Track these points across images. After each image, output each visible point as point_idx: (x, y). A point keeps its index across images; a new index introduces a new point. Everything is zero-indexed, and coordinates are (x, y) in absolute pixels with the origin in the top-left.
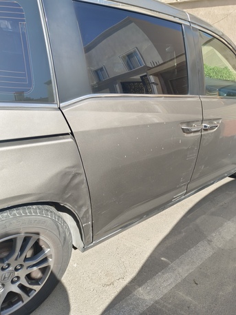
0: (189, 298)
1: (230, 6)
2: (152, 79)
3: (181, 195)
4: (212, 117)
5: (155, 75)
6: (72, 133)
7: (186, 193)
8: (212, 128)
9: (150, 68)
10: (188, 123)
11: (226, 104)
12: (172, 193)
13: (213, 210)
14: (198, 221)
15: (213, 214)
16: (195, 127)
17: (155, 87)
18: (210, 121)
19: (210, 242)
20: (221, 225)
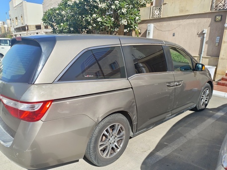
0: (179, 155)
1: (181, 20)
2: (141, 65)
3: (169, 116)
4: (179, 80)
5: (142, 63)
6: (132, 88)
7: (171, 115)
8: (179, 85)
9: (139, 60)
10: (169, 83)
11: (184, 74)
12: (165, 114)
13: (185, 125)
14: (178, 130)
15: (185, 127)
16: (172, 84)
17: (144, 69)
18: (178, 82)
19: (185, 137)
20: (190, 131)
